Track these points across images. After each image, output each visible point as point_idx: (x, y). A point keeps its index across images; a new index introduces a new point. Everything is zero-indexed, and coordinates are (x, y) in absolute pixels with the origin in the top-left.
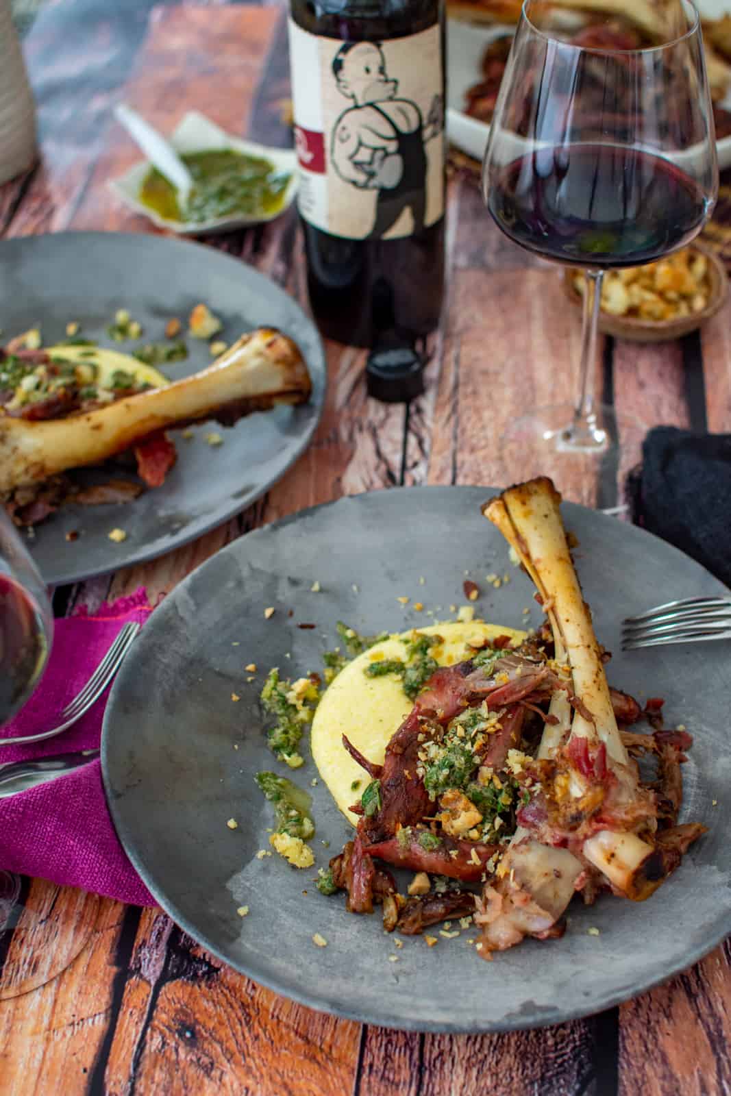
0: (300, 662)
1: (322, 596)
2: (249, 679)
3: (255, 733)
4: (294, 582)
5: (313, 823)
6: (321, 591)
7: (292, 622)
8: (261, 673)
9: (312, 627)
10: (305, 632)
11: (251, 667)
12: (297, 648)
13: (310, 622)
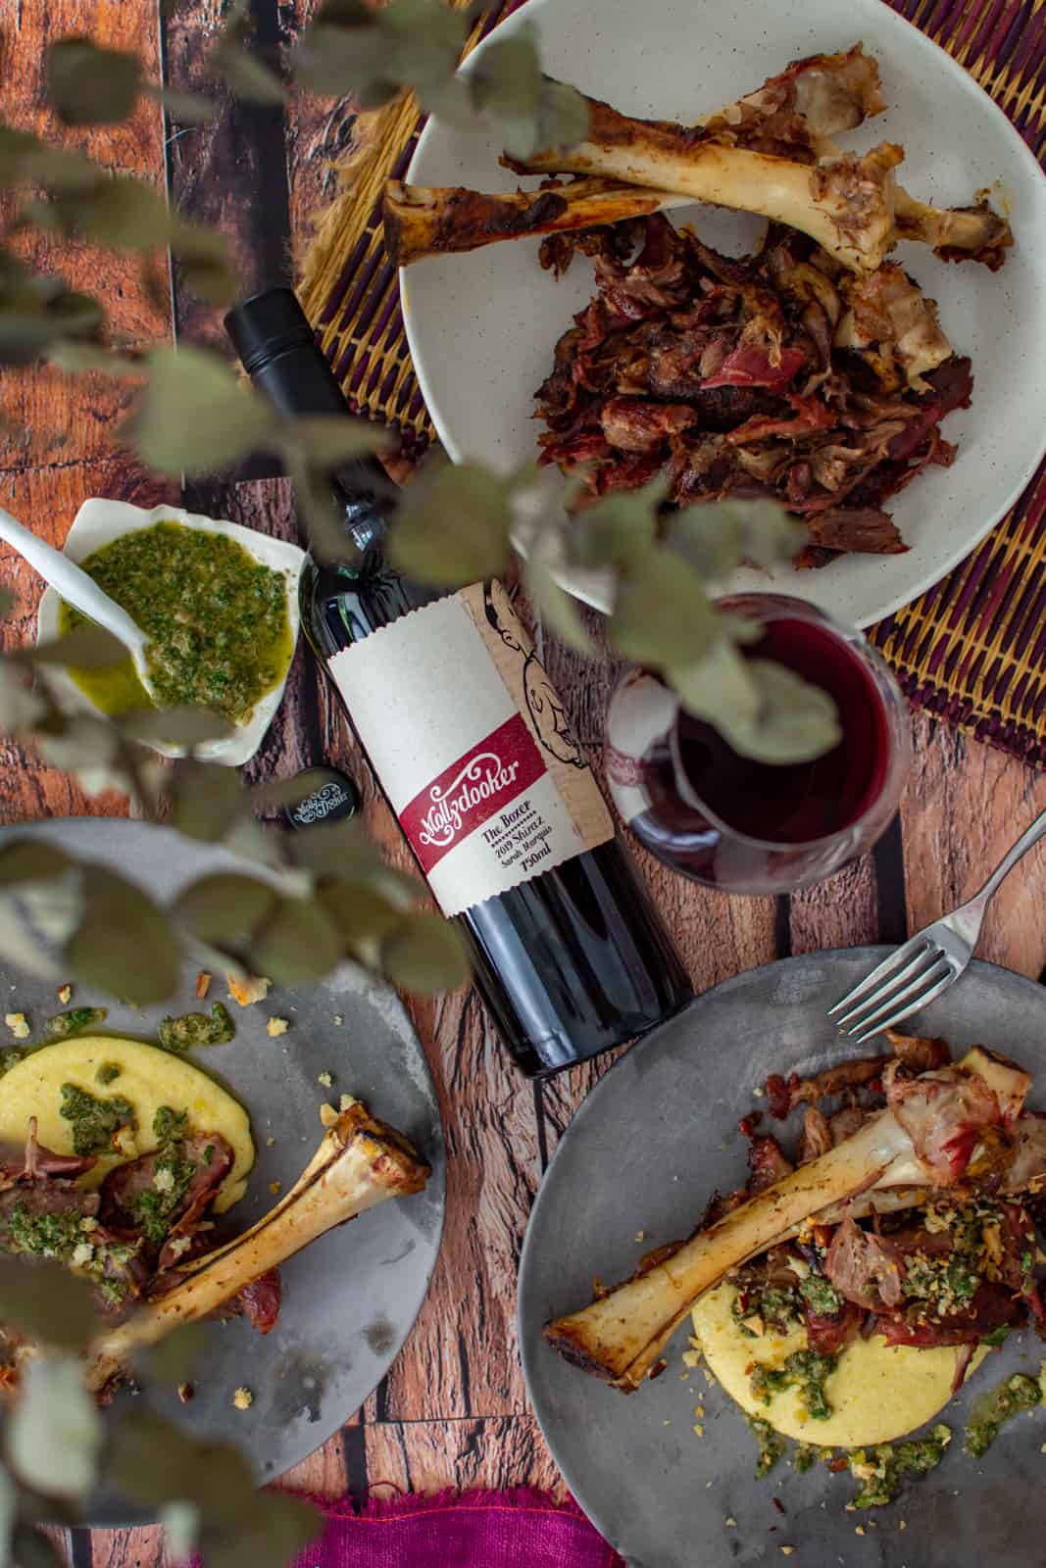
0: (821, 1490)
1: (735, 1511)
2: (872, 1524)
3: (930, 1485)
4: (737, 1547)
5: (1011, 1378)
6: (729, 1516)
7: (782, 1523)
8: (857, 1518)
9: (778, 1503)
10: (785, 1503)
11: (859, 1531)
12: (809, 1502)
13: (774, 1507)
